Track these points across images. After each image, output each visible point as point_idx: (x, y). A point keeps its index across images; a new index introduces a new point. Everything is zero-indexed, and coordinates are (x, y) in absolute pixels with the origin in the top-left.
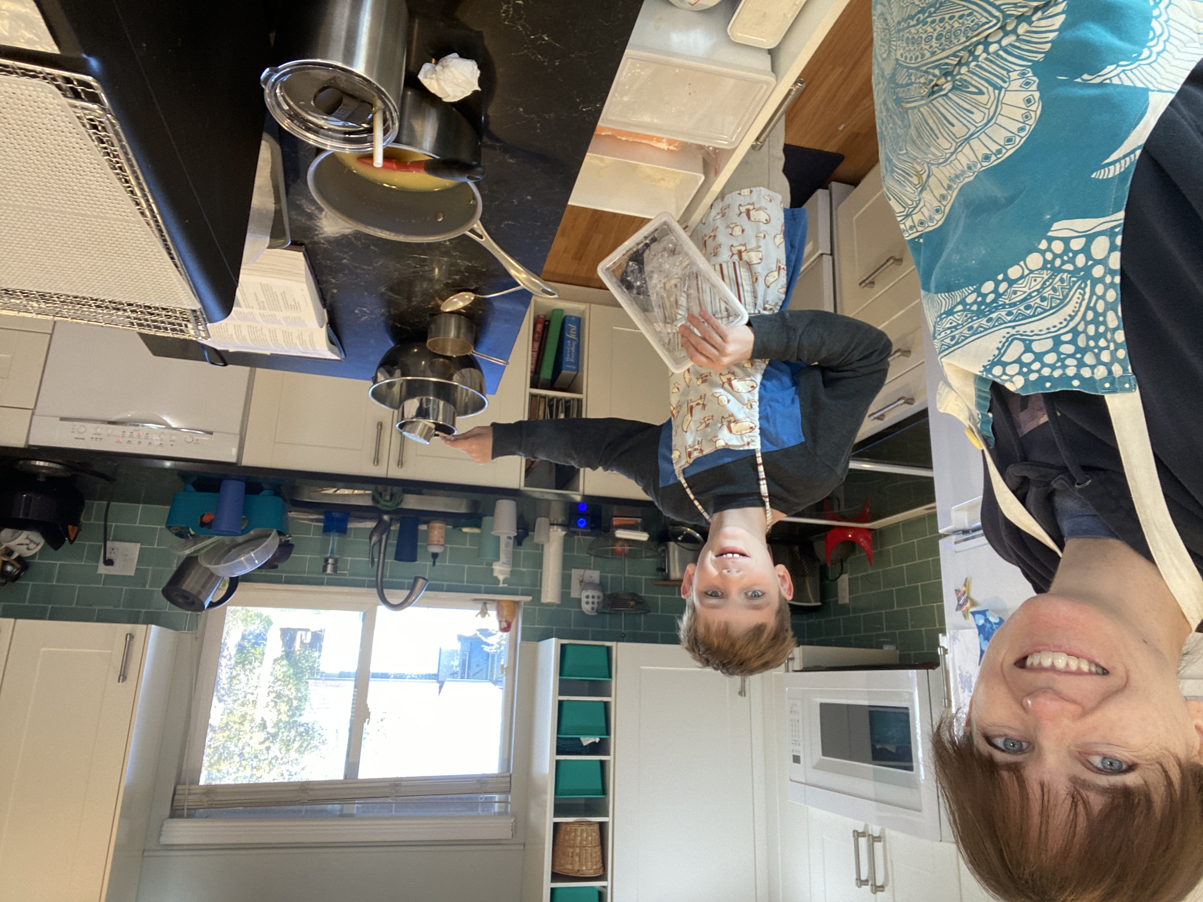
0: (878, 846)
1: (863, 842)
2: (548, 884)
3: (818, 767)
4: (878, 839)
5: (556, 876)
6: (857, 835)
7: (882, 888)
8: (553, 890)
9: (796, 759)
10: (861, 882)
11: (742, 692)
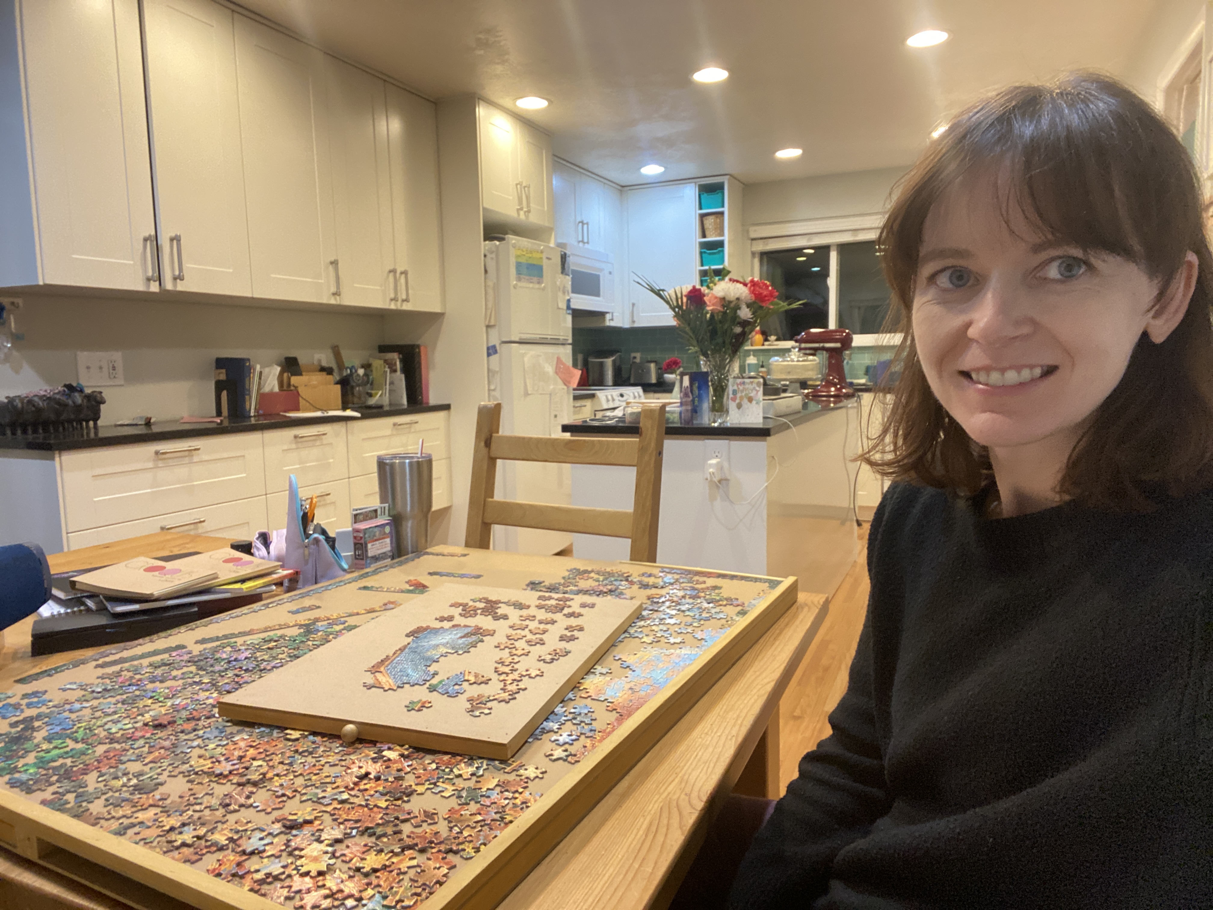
0: (580, 239)
1: (586, 240)
2: (726, 209)
3: (601, 270)
4: (579, 242)
5: (722, 213)
6: (588, 243)
7: (579, 222)
8: (723, 206)
9: (610, 273)
10: (587, 224)
11: (633, 305)
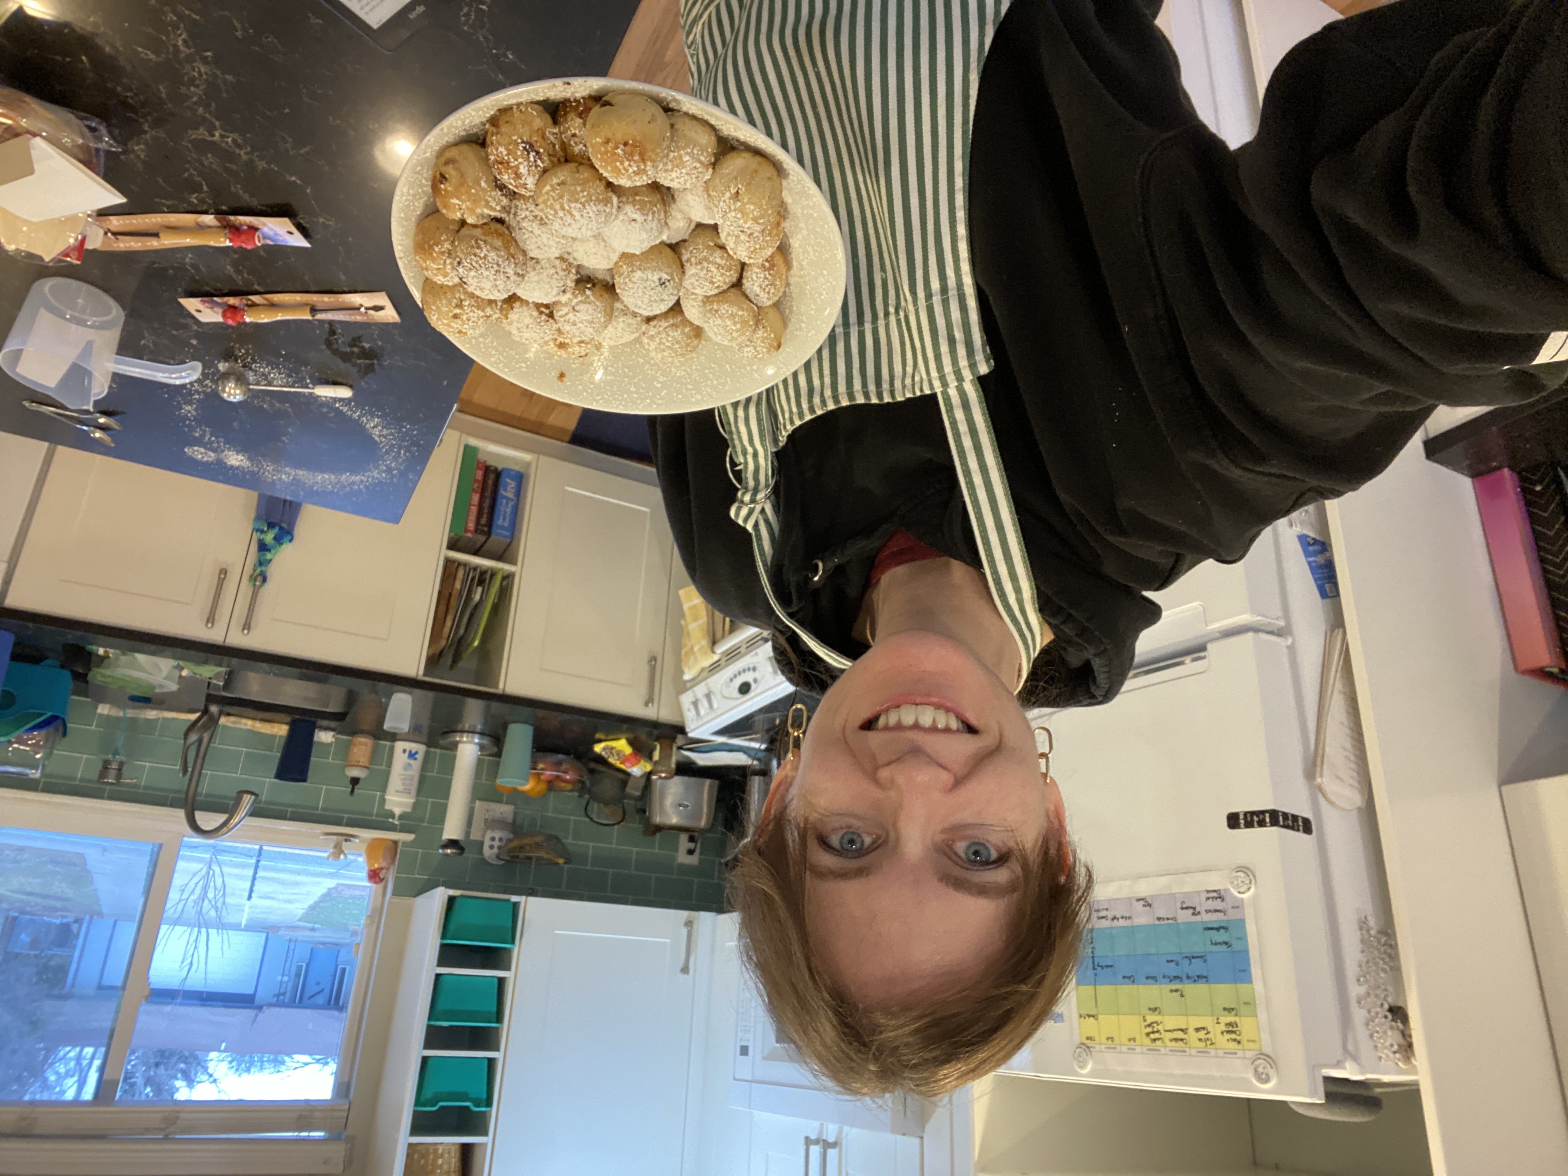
0: (832, 1153)
1: (815, 1150)
3: (769, 1057)
4: (834, 1145)
6: (808, 1142)
11: (685, 970)
